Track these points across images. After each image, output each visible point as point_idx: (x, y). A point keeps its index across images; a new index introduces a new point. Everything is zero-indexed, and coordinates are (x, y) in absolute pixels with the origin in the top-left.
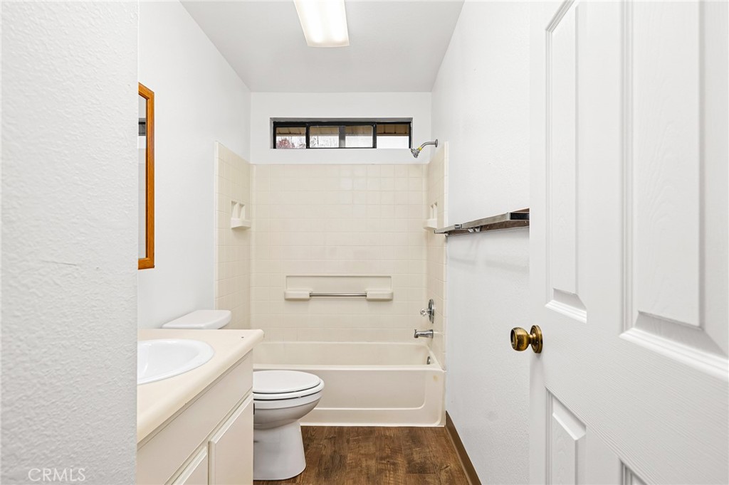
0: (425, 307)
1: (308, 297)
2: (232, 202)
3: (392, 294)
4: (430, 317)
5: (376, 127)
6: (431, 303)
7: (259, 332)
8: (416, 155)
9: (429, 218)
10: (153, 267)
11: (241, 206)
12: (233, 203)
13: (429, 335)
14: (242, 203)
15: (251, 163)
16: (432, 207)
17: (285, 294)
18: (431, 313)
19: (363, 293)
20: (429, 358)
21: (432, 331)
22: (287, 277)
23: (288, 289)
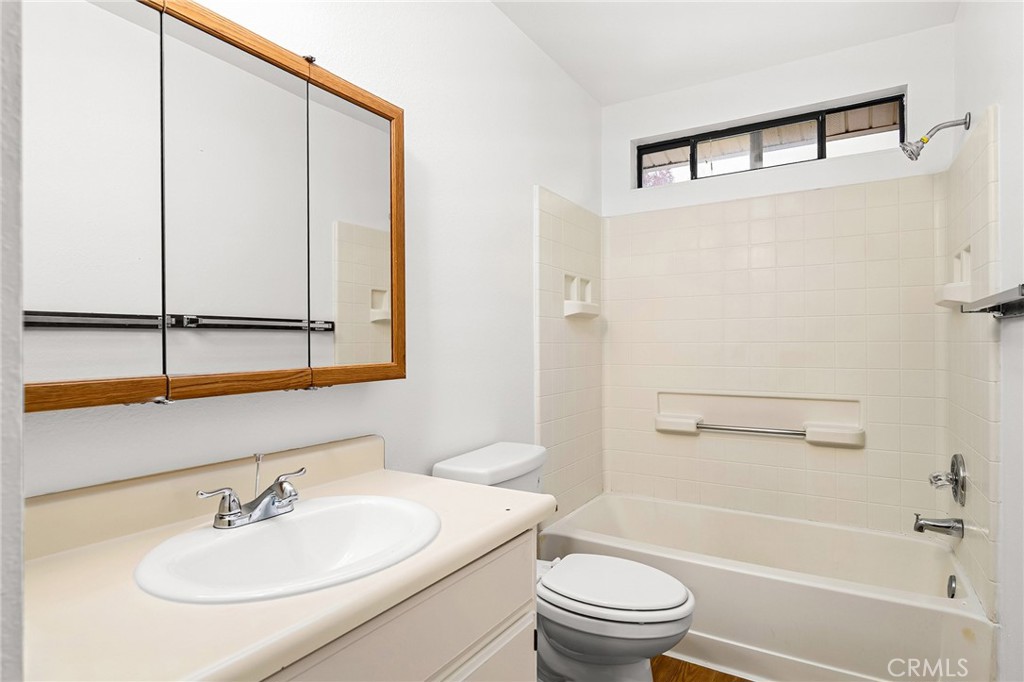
0: (944, 469)
1: (693, 429)
2: (566, 276)
3: (863, 435)
4: (955, 492)
5: (824, 120)
6: (956, 463)
7: (548, 499)
8: (914, 155)
9: (950, 280)
10: (405, 377)
11: (585, 282)
12: (569, 279)
13: (953, 528)
14: (584, 277)
15: (604, 215)
16: (958, 257)
17: (656, 421)
18: (958, 485)
19: (798, 428)
20: (952, 579)
21: (960, 521)
22: (659, 393)
23: (662, 413)
